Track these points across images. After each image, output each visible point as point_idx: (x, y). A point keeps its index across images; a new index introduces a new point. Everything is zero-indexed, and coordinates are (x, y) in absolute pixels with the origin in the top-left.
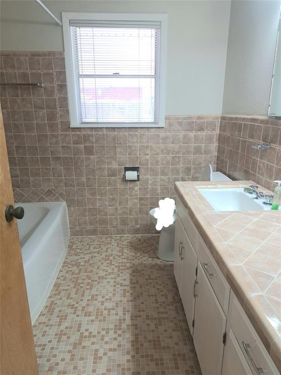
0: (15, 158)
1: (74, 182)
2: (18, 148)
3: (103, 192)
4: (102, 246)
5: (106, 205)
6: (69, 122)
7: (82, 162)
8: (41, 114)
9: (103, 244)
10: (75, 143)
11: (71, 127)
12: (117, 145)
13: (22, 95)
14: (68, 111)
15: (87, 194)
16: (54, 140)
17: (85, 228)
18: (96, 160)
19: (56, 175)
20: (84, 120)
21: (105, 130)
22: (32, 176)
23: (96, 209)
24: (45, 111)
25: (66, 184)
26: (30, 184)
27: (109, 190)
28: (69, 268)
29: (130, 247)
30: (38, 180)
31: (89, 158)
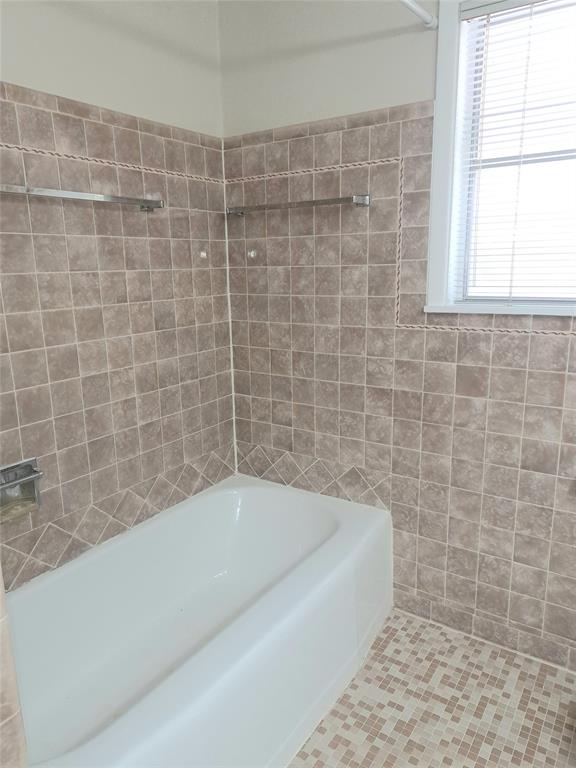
0: (287, 380)
1: (418, 464)
2: (297, 356)
3: (500, 511)
4: (471, 681)
5: (506, 555)
6: (423, 297)
7: (448, 411)
8: (356, 275)
9: (475, 677)
10: (435, 355)
11: (426, 310)
12: (567, 373)
13: (319, 230)
14: (424, 267)
15: (451, 507)
16: (379, 344)
17: (435, 599)
18: (489, 412)
19: (374, 435)
20: (472, 292)
21: (530, 322)
22: (320, 428)
23: (473, 556)
24: (366, 268)
25: (395, 464)
26: (313, 445)
27: (520, 511)
28: (347, 727)
29: (565, 732)
30: (331, 439)
31: (467, 405)
